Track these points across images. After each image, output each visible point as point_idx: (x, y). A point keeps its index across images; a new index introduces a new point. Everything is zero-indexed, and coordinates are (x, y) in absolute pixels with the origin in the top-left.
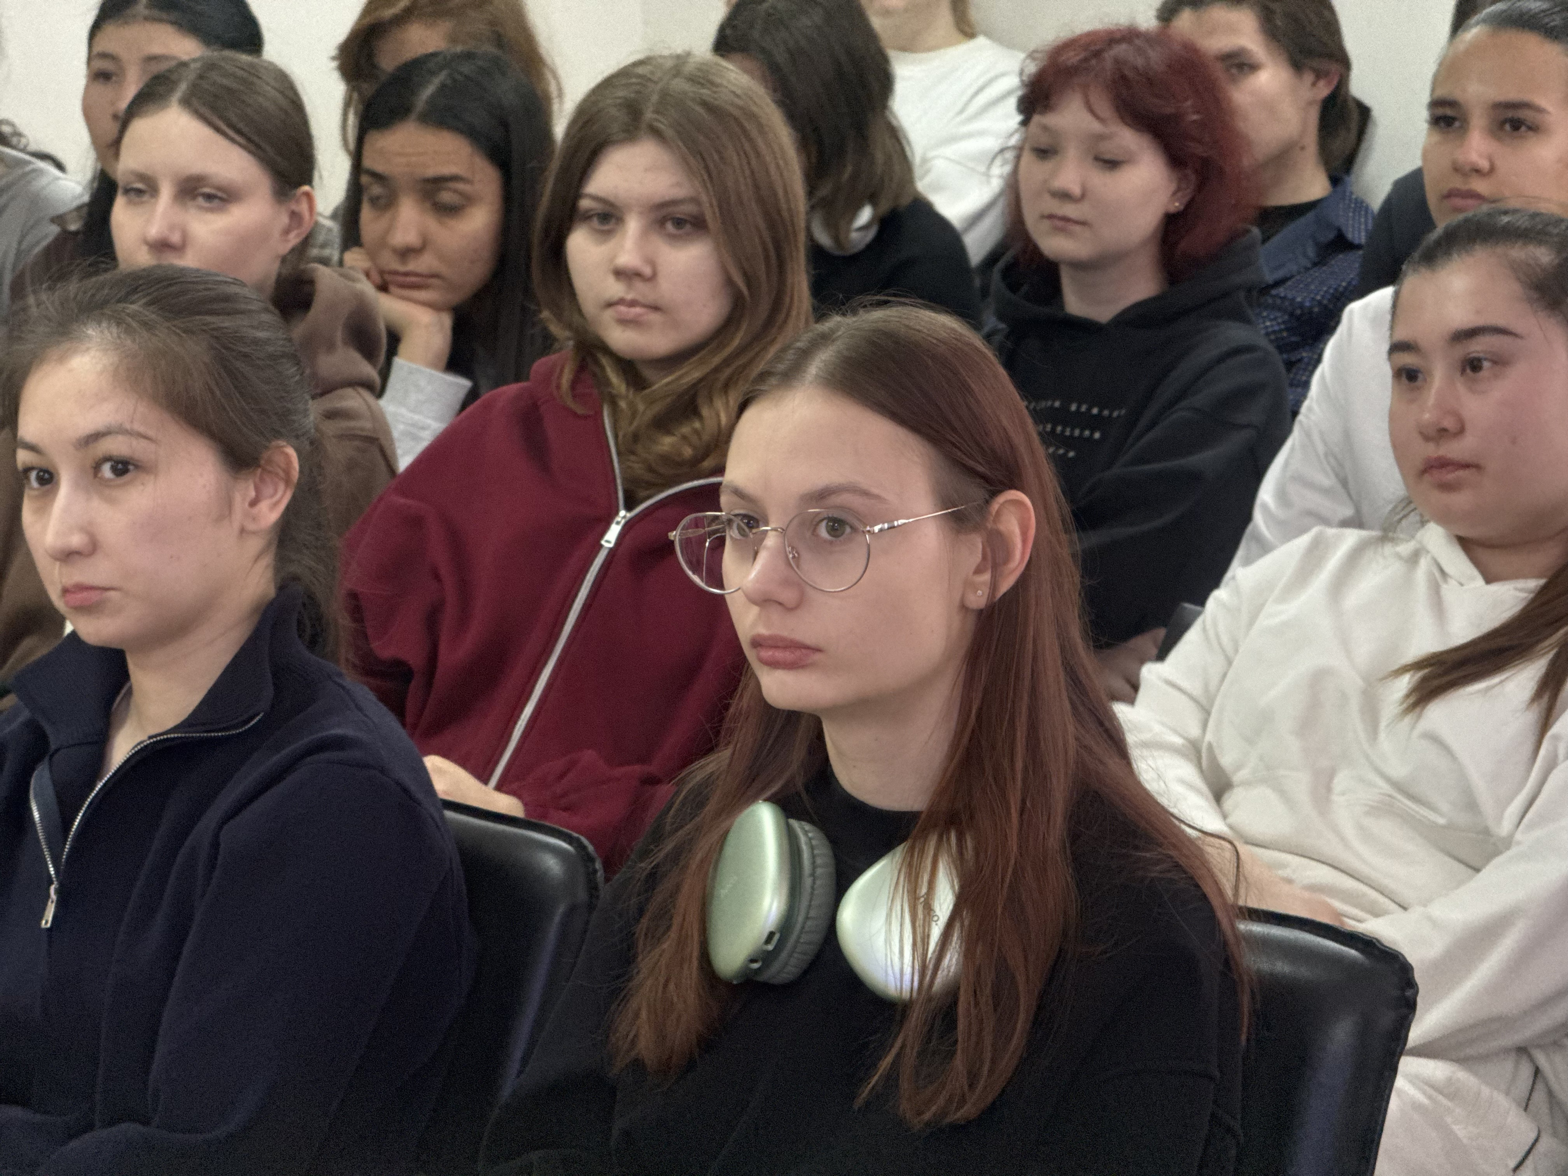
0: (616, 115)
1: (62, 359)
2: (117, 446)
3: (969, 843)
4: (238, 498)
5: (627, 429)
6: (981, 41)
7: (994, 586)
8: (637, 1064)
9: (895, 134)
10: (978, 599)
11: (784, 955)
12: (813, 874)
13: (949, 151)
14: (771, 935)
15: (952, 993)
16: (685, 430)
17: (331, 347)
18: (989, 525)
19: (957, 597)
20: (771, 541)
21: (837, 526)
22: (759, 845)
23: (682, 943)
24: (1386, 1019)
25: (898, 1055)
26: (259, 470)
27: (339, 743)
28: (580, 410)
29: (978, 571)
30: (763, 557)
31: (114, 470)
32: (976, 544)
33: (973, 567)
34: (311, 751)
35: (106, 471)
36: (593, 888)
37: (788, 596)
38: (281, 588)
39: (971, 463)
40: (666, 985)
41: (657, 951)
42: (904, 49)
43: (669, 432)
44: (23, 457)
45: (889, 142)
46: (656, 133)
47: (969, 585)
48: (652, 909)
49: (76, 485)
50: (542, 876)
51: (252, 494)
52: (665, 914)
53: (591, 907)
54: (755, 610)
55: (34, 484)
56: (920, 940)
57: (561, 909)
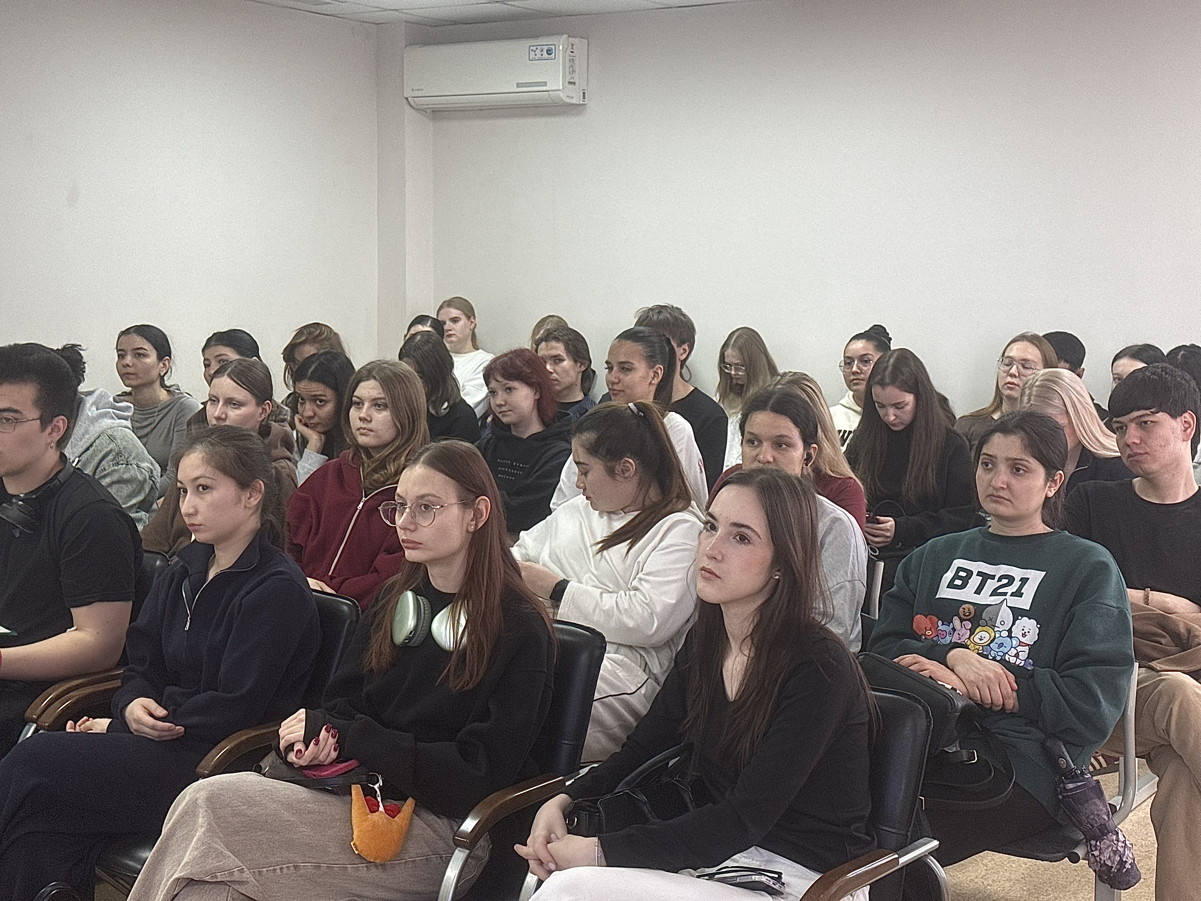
0: (365, 372)
1: (189, 455)
2: (202, 481)
3: (471, 603)
4: (243, 499)
5: (367, 471)
6: (480, 351)
7: (476, 525)
8: (371, 670)
9: (455, 380)
10: (472, 529)
11: (415, 639)
12: (424, 613)
13: (472, 383)
14: (411, 632)
15: (465, 649)
16: (382, 473)
17: (276, 448)
18: (476, 506)
19: (464, 528)
20: (407, 510)
21: (427, 507)
22: (408, 602)
23: (385, 633)
24: (597, 653)
25: (448, 670)
26: (251, 489)
27: (281, 573)
28: (354, 466)
29: (472, 520)
30: (405, 514)
31: (203, 489)
32: (470, 514)
33: (470, 519)
34: (273, 575)
35: (201, 489)
36: (358, 615)
37: (412, 527)
38: (262, 525)
39: (469, 487)
40: (380, 646)
41: (378, 634)
42: (458, 352)
43: (377, 473)
44: (179, 484)
45: (452, 381)
46: (375, 378)
47: (468, 525)
48: (376, 621)
49: (191, 494)
50: (343, 611)
51: (249, 496)
52: (380, 623)
53: (357, 621)
54: (403, 531)
55: (182, 493)
56: (455, 634)
57: (348, 621)
